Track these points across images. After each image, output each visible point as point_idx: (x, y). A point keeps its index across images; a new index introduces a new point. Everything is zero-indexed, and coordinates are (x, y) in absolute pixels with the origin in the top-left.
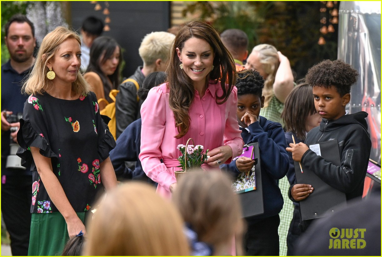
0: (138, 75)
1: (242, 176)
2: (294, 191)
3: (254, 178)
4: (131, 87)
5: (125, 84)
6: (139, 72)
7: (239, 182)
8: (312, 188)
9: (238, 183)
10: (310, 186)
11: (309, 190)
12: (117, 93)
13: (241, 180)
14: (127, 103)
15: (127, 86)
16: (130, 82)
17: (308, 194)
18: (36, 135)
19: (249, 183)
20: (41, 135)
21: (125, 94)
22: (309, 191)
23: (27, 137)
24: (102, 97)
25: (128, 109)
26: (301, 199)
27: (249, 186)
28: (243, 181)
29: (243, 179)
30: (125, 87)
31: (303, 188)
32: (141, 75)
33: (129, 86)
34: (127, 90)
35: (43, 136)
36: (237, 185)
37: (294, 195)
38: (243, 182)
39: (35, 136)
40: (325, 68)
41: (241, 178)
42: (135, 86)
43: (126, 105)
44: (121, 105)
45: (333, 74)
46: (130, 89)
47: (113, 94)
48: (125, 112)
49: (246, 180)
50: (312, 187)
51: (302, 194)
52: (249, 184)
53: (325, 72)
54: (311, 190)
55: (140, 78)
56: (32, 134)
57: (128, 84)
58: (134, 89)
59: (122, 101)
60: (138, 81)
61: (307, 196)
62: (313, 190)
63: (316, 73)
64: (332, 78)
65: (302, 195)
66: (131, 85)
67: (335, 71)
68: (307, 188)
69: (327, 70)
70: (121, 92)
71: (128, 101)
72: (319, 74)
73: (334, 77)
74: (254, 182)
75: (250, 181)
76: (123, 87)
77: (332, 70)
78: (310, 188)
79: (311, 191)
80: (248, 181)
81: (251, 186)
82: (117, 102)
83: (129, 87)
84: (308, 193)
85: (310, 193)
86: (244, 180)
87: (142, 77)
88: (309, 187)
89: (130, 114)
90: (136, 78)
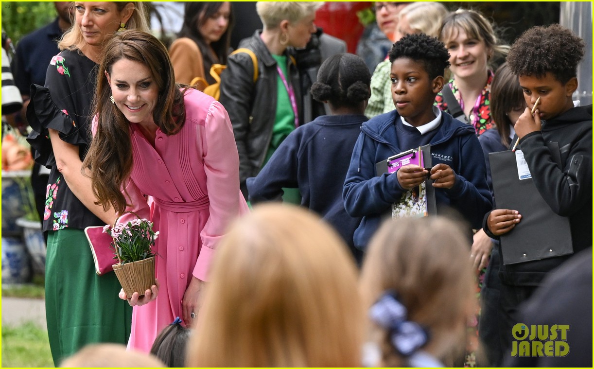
0: (256, 43)
1: (407, 197)
2: (491, 220)
3: (424, 199)
4: (245, 60)
5: (236, 56)
6: (257, 39)
7: (404, 207)
8: (519, 216)
9: (401, 208)
10: (517, 212)
11: (514, 218)
12: (223, 69)
13: (406, 204)
14: (237, 84)
15: (238, 59)
16: (244, 53)
17: (514, 225)
18: (56, 111)
19: (418, 207)
20: (64, 111)
21: (236, 70)
22: (514, 220)
23: (42, 113)
24: (199, 76)
25: (239, 94)
26: (501, 232)
27: (418, 211)
28: (408, 204)
29: (409, 201)
30: (237, 61)
31: (506, 216)
32: (260, 43)
33: (242, 58)
34: (238, 64)
35: (67, 114)
36: (400, 211)
37: (491, 226)
38: (409, 206)
39: (55, 113)
40: (533, 46)
41: (406, 200)
42: (250, 59)
43: (237, 87)
44: (229, 88)
45: (547, 55)
46: (244, 64)
47: (216, 70)
48: (235, 99)
49: (413, 203)
50: (519, 214)
51: (503, 224)
52: (417, 209)
53: (533, 53)
54: (517, 218)
55: (259, 48)
56: (51, 109)
57: (241, 56)
58: (249, 63)
59: (230, 81)
60: (255, 51)
61: (511, 227)
62: (521, 219)
63: (520, 56)
64: (545, 63)
65: (503, 226)
66: (244, 58)
67: (548, 50)
68: (511, 216)
69: (537, 49)
70: (229, 69)
71: (241, 82)
72: (525, 58)
73: (548, 60)
74: (425, 205)
75: (419, 203)
76: (233, 61)
77: (544, 49)
78: (516, 215)
79: (517, 220)
80: (416, 203)
81: (421, 211)
82: (223, 83)
83: (242, 61)
84: (513, 223)
85: (517, 224)
86: (410, 203)
87: (261, 47)
88: (514, 214)
89: (242, 101)
90: (252, 47)
